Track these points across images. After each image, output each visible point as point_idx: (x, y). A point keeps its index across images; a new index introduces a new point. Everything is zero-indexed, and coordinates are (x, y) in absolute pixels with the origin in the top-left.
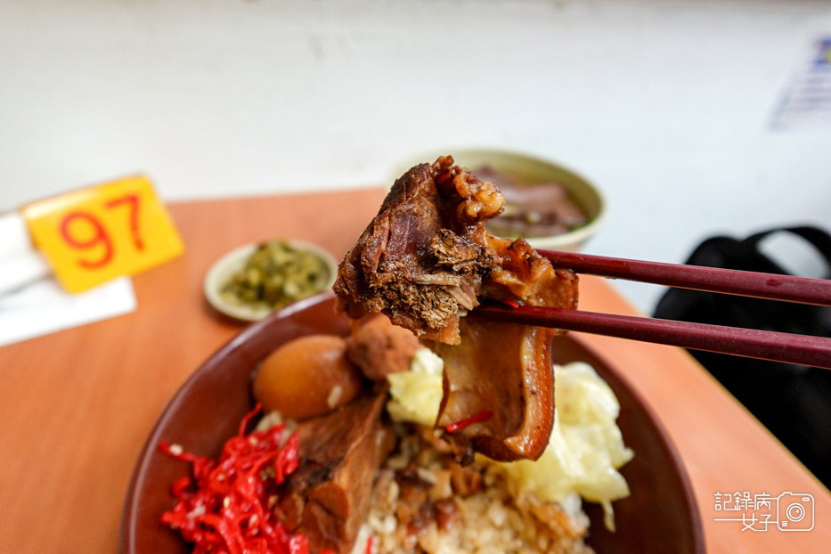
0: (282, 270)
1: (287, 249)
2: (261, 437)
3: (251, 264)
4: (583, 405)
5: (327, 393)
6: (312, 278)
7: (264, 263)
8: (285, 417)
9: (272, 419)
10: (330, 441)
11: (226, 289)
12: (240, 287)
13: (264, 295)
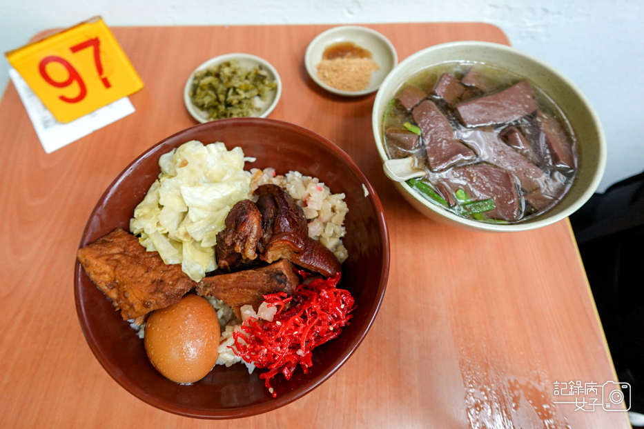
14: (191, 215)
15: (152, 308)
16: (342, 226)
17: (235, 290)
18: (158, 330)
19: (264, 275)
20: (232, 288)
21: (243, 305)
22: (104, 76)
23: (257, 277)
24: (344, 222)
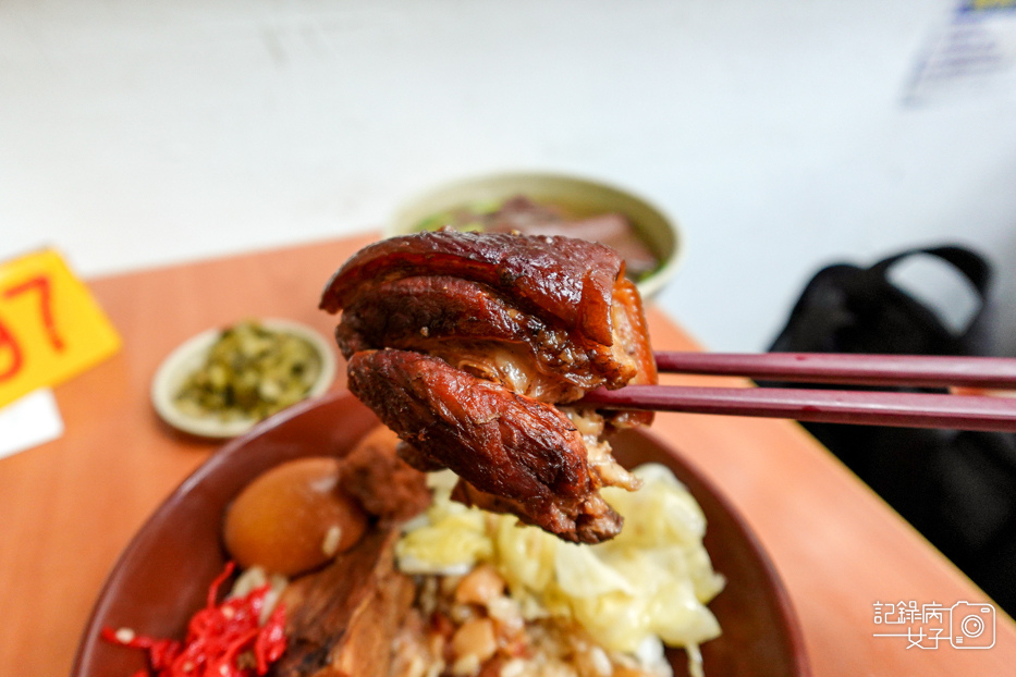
0: (255, 364)
1: (260, 333)
2: (237, 605)
3: (213, 360)
4: (659, 524)
5: (321, 538)
6: (298, 370)
7: (230, 357)
8: (269, 574)
9: (253, 579)
10: (326, 609)
11: (181, 396)
12: (201, 392)
13: (235, 399)
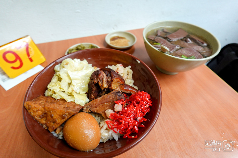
14: (73, 83)
15: (66, 118)
16: (132, 79)
17: (100, 105)
18: (72, 126)
19: (112, 94)
20: (99, 104)
21: (106, 110)
22: (30, 57)
23: (110, 96)
24: (132, 78)
